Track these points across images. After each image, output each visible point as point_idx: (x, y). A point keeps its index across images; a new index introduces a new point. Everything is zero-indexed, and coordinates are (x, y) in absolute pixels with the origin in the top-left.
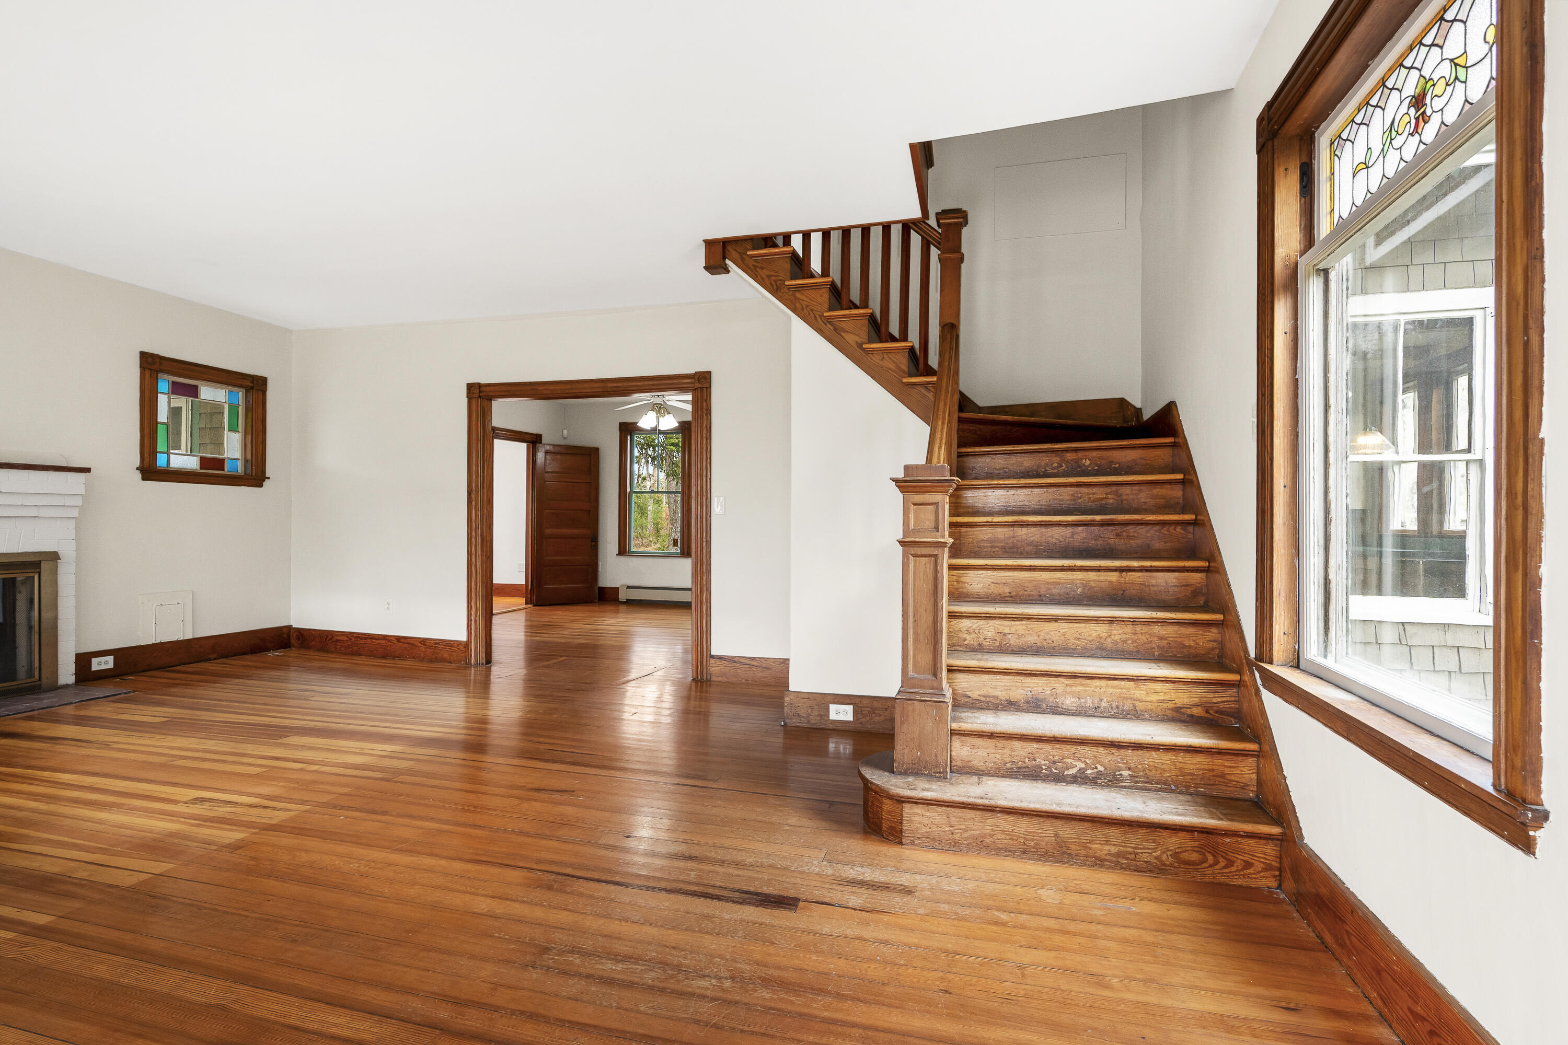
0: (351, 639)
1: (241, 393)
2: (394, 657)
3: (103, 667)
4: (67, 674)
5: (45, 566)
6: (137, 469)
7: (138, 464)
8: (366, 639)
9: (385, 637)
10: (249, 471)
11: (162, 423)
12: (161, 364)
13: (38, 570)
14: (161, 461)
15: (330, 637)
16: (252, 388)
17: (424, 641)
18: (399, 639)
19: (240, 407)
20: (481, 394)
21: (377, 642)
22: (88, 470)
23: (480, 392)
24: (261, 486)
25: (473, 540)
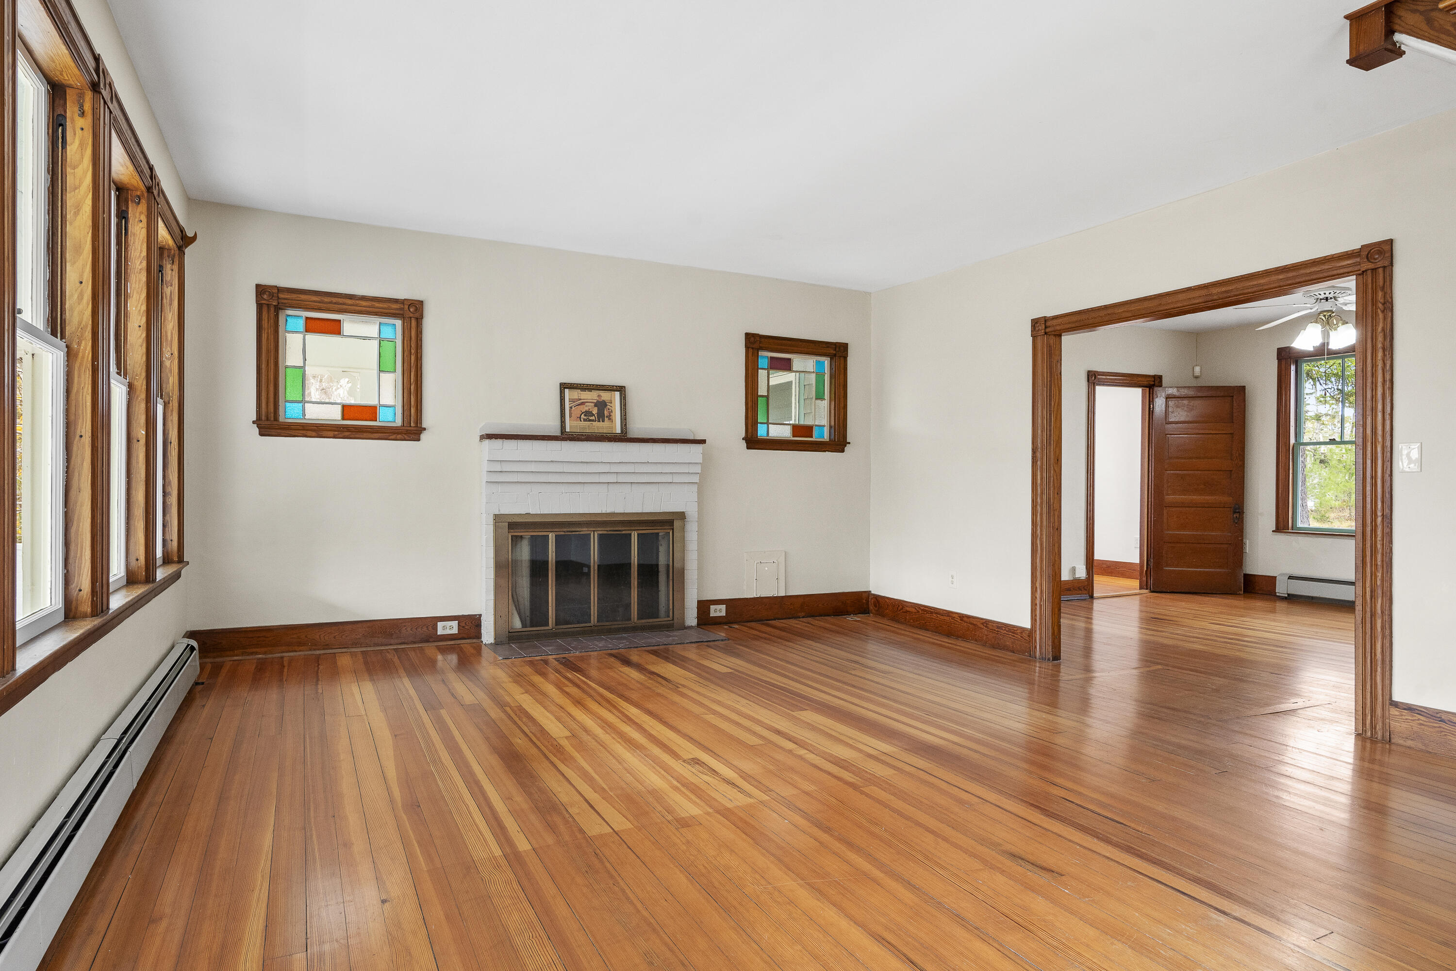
0: (918, 612)
1: (826, 361)
2: (958, 637)
3: (718, 614)
4: (691, 618)
5: (677, 524)
6: (743, 439)
7: (743, 435)
8: (932, 613)
9: (949, 613)
10: (832, 437)
11: (762, 396)
12: (760, 342)
13: (672, 527)
14: (762, 431)
15: (901, 607)
16: (835, 355)
17: (986, 623)
18: (962, 617)
19: (826, 375)
20: (1048, 330)
21: (942, 617)
22: (703, 442)
23: (1046, 327)
24: (843, 451)
25: (1039, 508)
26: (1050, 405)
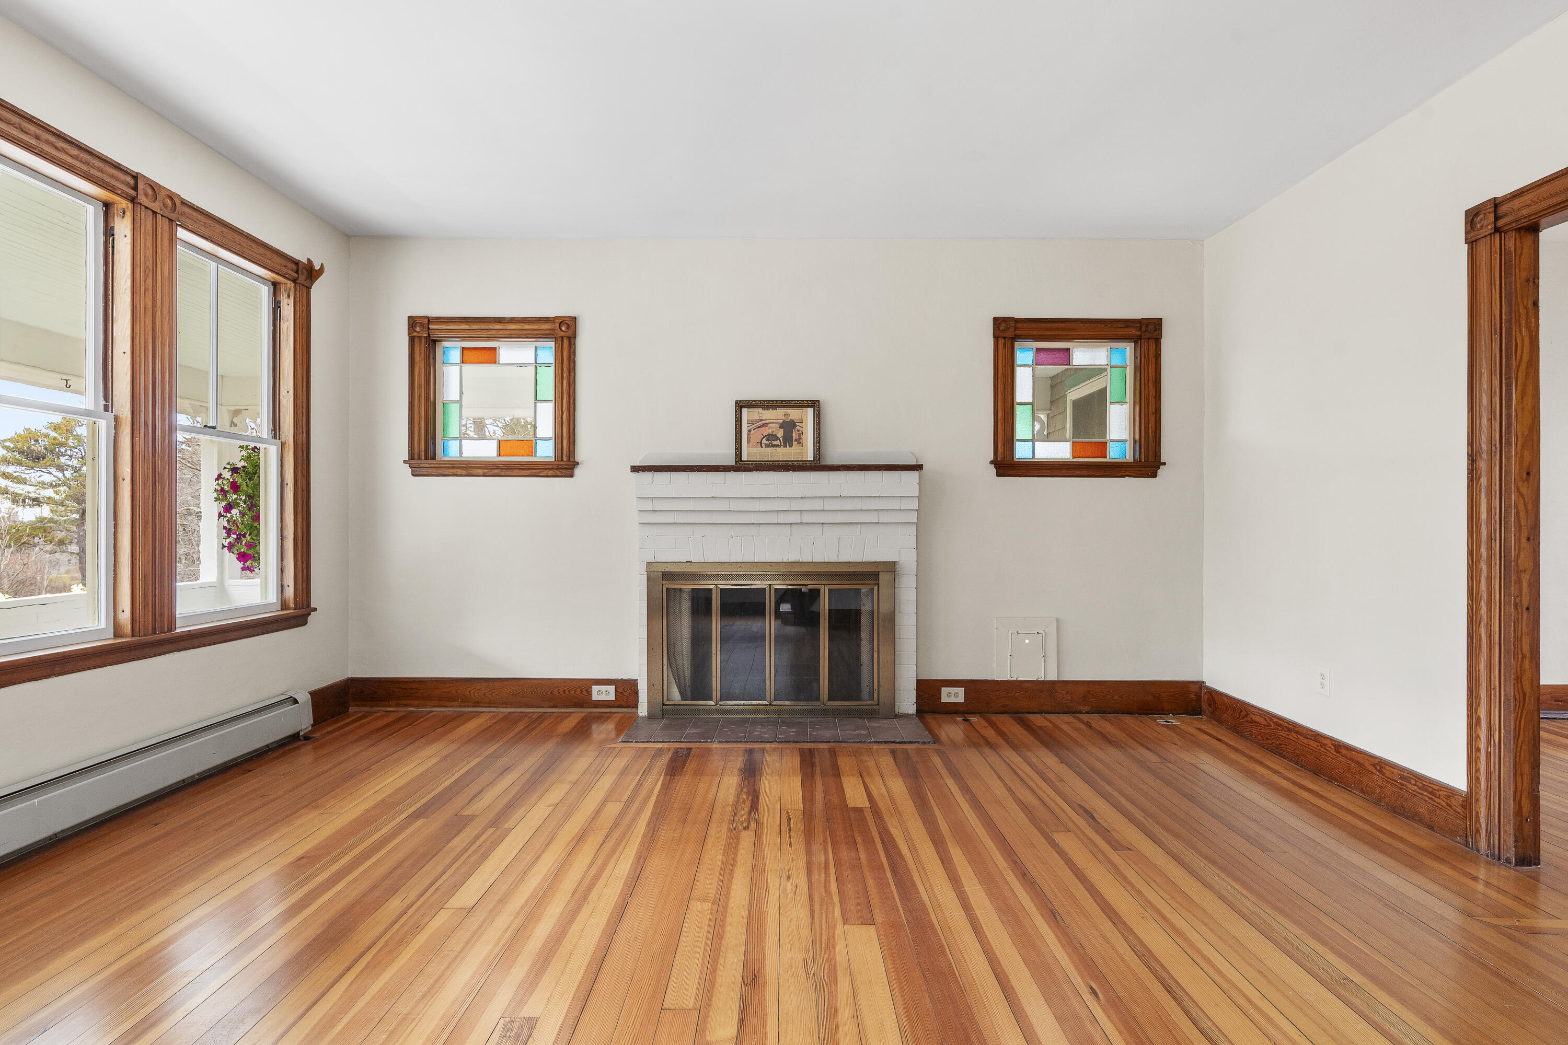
0: (1269, 725)
1: (1128, 348)
2: (1331, 779)
3: (953, 700)
4: (907, 703)
5: (883, 577)
6: (991, 462)
7: (992, 458)
8: (1289, 730)
9: (1317, 737)
10: (1147, 457)
11: (1023, 404)
12: (1016, 328)
13: (877, 582)
14: (1022, 452)
15: (1244, 713)
16: (1140, 338)
17: (1381, 765)
18: (1340, 747)
19: (1128, 368)
20: (1500, 223)
21: (1305, 741)
22: (918, 467)
23: (1497, 218)
24: (1154, 475)
25: (1484, 566)
26: (1508, 366)
